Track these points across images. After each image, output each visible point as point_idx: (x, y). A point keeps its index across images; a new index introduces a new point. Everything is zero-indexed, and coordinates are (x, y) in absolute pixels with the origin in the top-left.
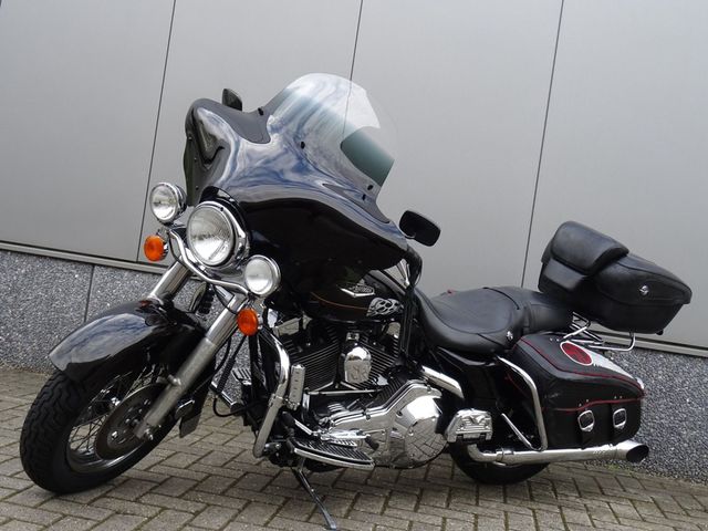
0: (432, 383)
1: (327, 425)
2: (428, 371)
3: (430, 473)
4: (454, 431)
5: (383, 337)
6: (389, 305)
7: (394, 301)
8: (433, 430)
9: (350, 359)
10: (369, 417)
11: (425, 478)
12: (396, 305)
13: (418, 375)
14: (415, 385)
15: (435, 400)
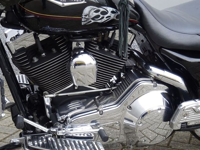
0: (158, 81)
1: (65, 122)
2: (155, 71)
3: (174, 138)
4: (178, 120)
5: (112, 43)
6: (104, 13)
7: (110, 9)
8: (162, 119)
9: (76, 65)
10: (102, 113)
11: (168, 144)
12: (113, 12)
13: (145, 74)
14: (143, 83)
15: (163, 94)
